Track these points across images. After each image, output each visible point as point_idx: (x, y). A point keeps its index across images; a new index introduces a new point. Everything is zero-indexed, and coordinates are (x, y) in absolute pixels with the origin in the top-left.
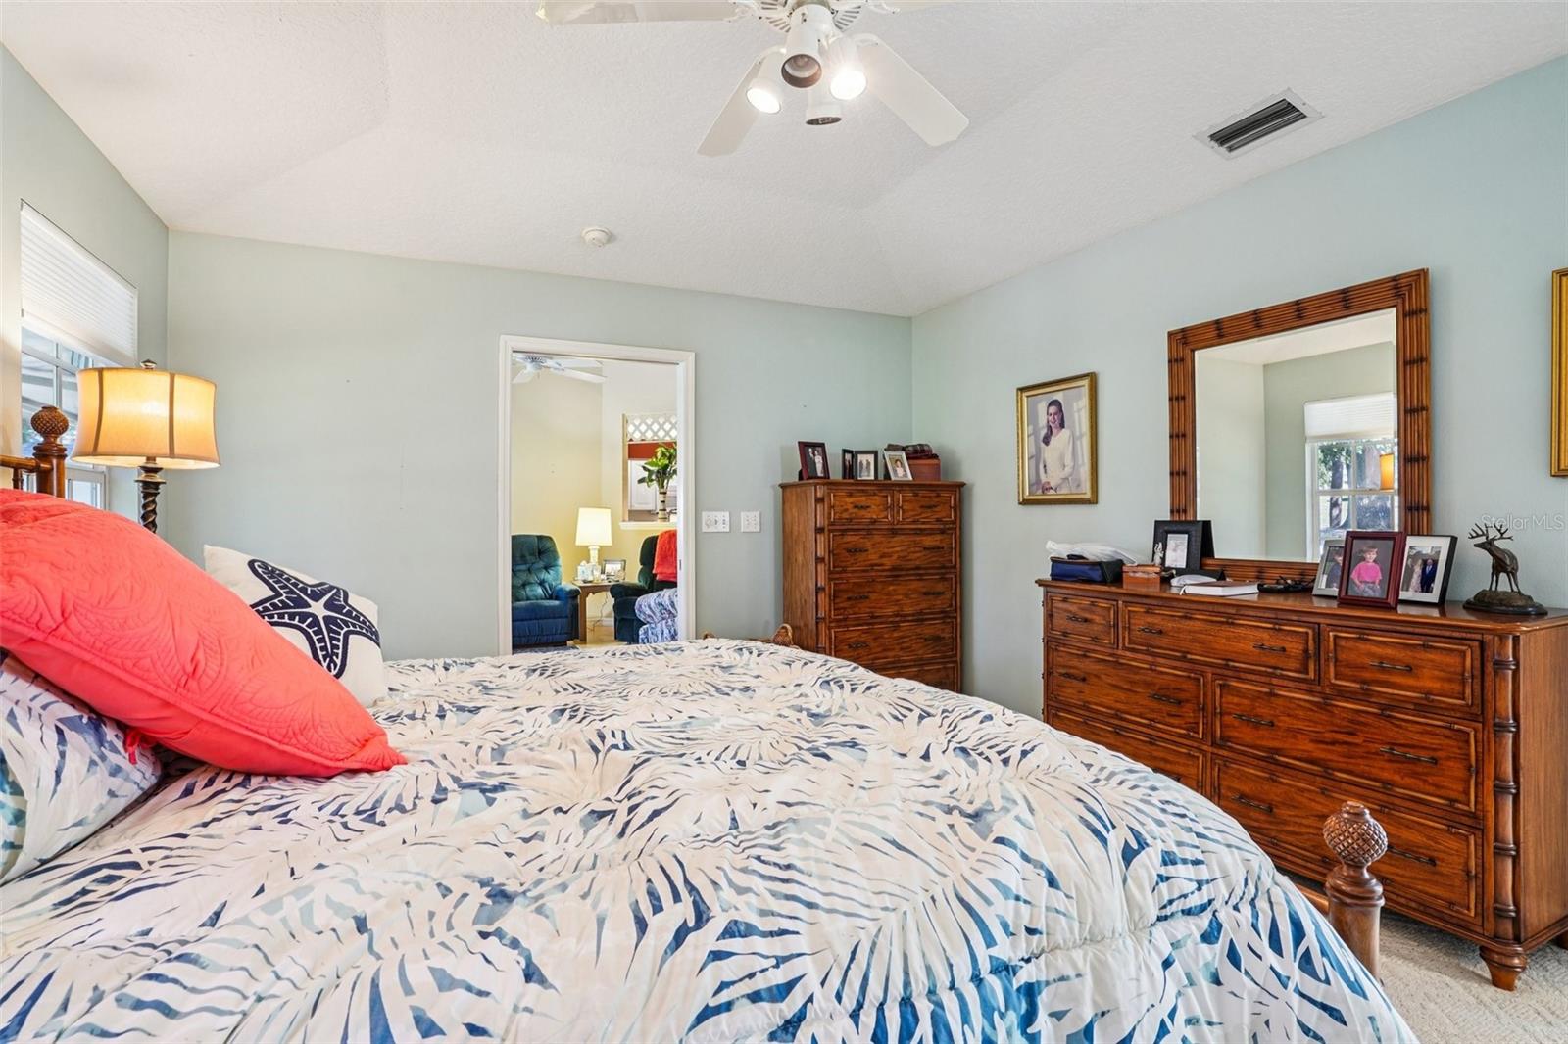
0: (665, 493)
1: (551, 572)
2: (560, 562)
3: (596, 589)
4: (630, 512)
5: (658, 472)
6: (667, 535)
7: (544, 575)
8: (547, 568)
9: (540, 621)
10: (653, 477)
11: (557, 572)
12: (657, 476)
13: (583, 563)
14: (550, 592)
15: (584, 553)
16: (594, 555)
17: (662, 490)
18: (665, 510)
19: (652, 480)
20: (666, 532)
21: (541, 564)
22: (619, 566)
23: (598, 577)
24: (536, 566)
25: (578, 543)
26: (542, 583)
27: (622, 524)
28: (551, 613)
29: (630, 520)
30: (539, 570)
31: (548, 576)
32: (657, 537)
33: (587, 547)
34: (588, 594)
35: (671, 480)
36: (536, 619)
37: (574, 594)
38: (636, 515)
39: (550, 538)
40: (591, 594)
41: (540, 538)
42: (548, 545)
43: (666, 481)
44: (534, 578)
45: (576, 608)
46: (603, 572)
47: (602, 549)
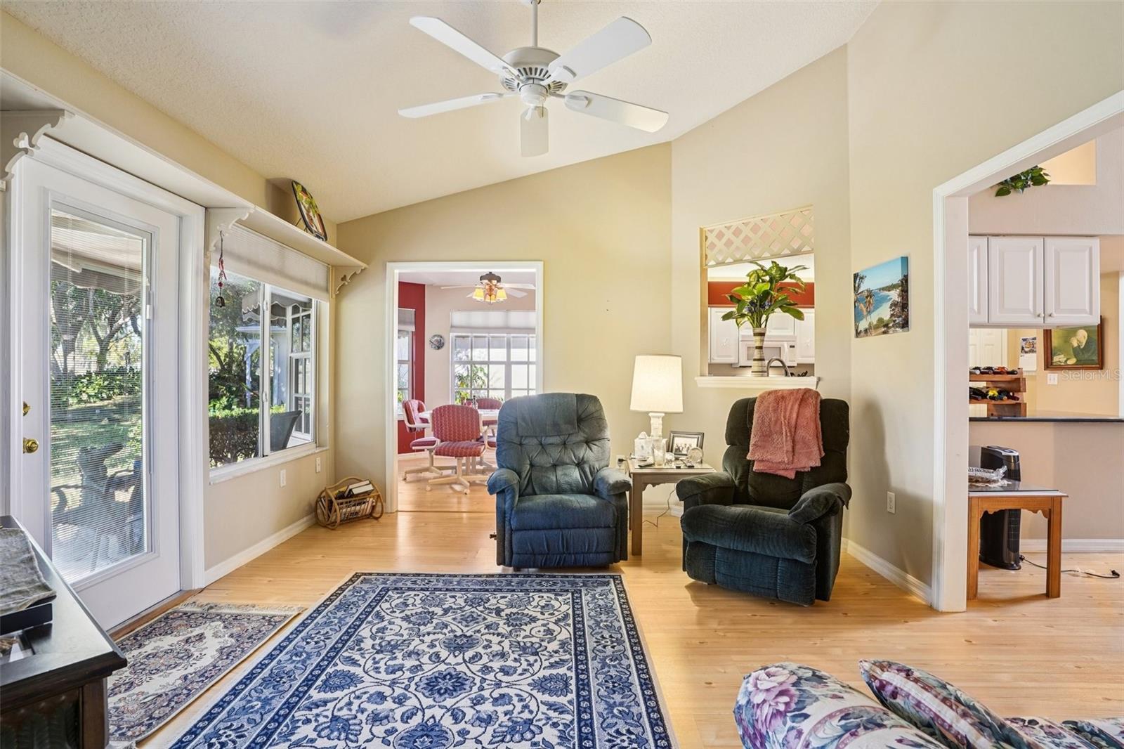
0: (763, 334)
1: (594, 447)
2: (608, 433)
3: (659, 478)
4: (711, 365)
5: (752, 303)
6: (772, 397)
7: (584, 452)
8: (588, 442)
9: (566, 532)
10: (745, 311)
11: (602, 447)
12: (750, 311)
13: (643, 434)
14: (591, 479)
15: (643, 421)
16: (656, 424)
17: (758, 330)
18: (762, 360)
19: (743, 316)
20: (770, 393)
21: (581, 436)
22: (693, 442)
23: (662, 460)
24: (574, 439)
25: (634, 407)
26: (580, 464)
27: (698, 379)
28: (582, 520)
29: (710, 373)
30: (578, 444)
31: (589, 454)
32: (754, 400)
33: (647, 413)
34: (646, 485)
35: (771, 316)
36: (559, 528)
37: (621, 487)
38: (717, 369)
39: (594, 399)
40: (649, 486)
41: (581, 398)
42: (592, 408)
43: (764, 317)
44: (569, 456)
45: (621, 514)
46: (670, 449)
47: (668, 417)
